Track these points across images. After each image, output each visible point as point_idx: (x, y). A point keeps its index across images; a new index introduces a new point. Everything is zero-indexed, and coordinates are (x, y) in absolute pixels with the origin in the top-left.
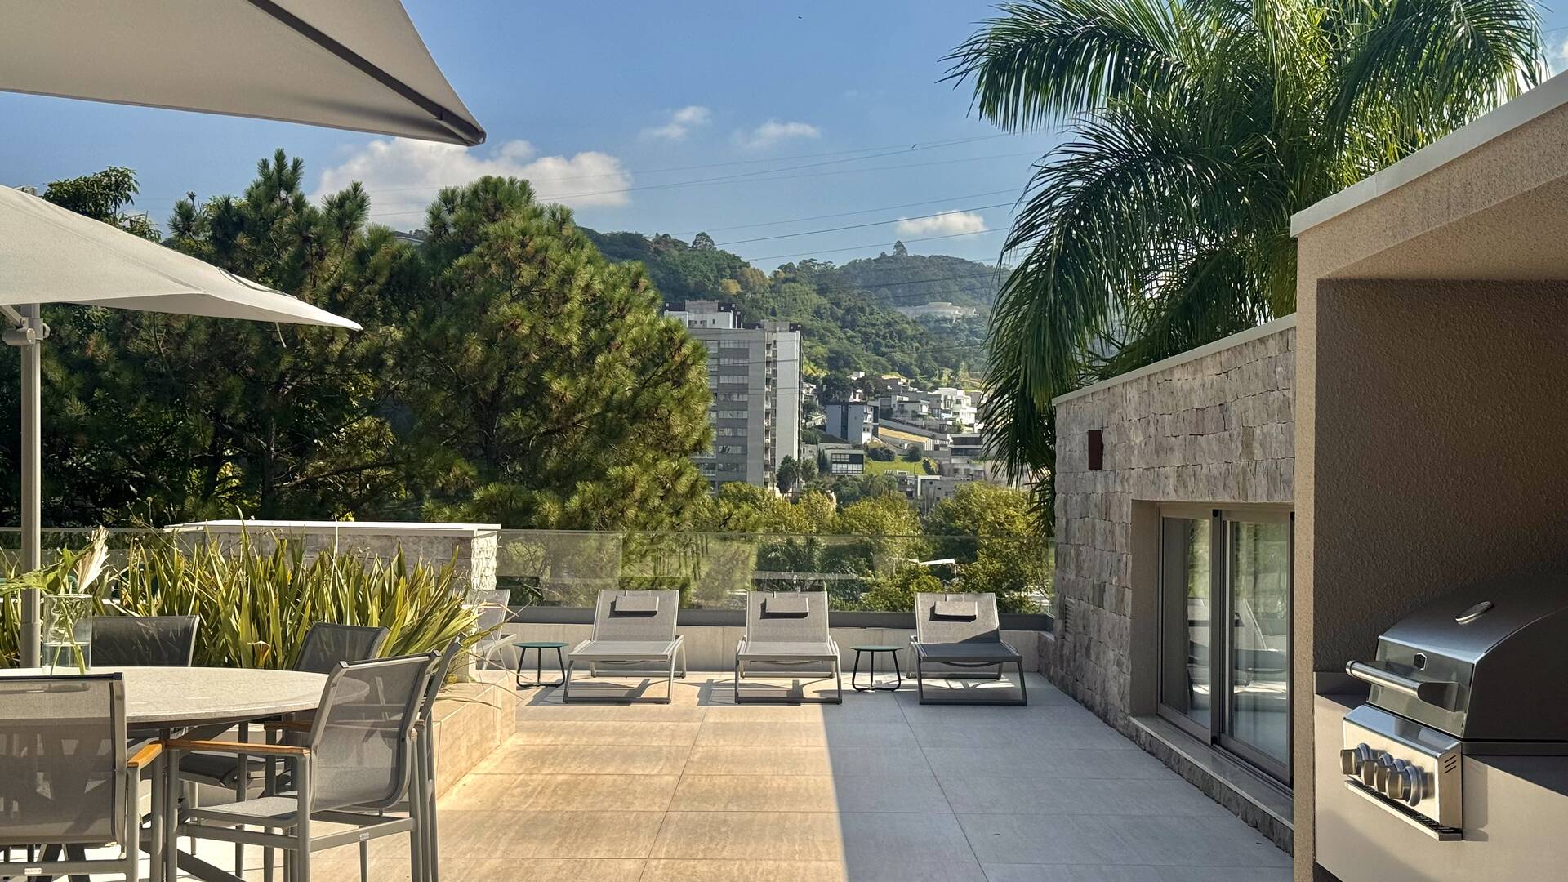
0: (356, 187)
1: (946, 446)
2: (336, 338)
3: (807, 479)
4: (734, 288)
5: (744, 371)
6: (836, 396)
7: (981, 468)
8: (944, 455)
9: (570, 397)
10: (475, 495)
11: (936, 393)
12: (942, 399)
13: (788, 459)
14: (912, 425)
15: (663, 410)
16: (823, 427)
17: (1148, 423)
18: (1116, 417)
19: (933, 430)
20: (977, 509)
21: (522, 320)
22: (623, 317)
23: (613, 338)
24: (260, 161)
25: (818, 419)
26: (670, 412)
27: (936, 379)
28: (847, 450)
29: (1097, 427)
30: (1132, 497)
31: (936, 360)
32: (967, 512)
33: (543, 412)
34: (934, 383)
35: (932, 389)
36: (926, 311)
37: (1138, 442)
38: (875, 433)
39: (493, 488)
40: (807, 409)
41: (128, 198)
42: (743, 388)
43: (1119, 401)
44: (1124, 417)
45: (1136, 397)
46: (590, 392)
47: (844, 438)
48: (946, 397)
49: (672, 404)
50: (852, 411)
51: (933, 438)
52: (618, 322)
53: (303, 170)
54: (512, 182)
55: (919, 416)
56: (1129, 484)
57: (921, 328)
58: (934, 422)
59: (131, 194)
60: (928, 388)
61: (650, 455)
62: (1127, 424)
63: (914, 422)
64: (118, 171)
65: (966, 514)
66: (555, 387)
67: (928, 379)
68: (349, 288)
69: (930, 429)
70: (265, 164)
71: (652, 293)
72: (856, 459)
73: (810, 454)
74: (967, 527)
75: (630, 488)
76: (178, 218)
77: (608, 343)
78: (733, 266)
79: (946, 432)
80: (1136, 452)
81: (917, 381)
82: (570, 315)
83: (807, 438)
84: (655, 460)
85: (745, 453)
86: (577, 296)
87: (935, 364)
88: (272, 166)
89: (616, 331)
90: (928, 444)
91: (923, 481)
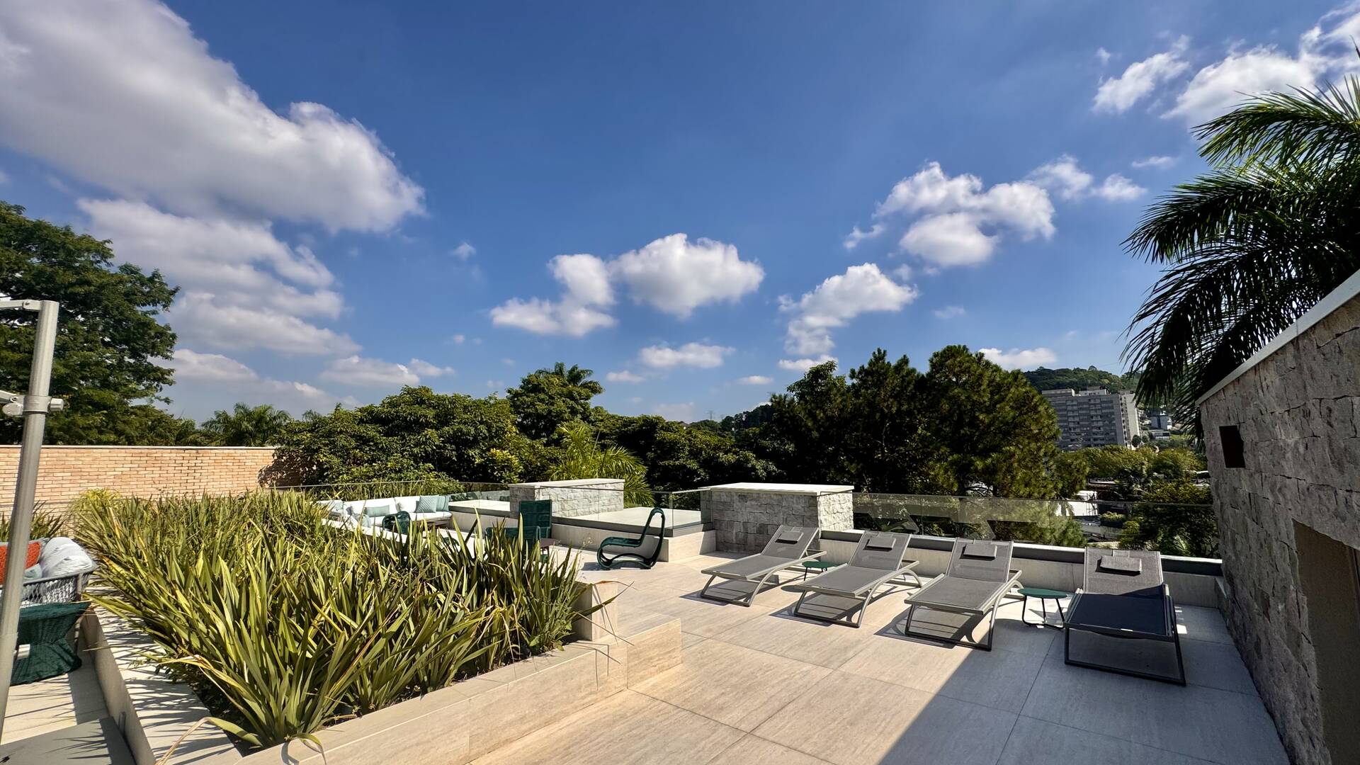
0: (905, 356)
3: (1144, 442)
4: (1107, 381)
5: (1112, 408)
6: (1155, 413)
9: (987, 421)
13: (1136, 436)
15: (1027, 423)
16: (1150, 424)
17: (1307, 414)
18: (1251, 411)
25: (1147, 422)
28: (1161, 432)
29: (1233, 423)
30: (1292, 514)
33: (977, 427)
37: (1291, 441)
38: (1173, 425)
39: (955, 456)
40: (1142, 419)
42: (1113, 413)
43: (1253, 391)
44: (1263, 408)
45: (1277, 381)
46: (995, 418)
47: (1160, 427)
50: (1161, 419)
54: (959, 346)
56: (1284, 496)
61: (1027, 441)
62: (1268, 419)
66: (981, 417)
68: (898, 389)
71: (1025, 380)
72: (1165, 435)
73: (1145, 434)
75: (1013, 455)
77: (1002, 399)
78: (1104, 375)
80: (1289, 455)
82: (984, 390)
83: (1143, 428)
84: (1029, 443)
85: (1116, 434)
86: (986, 382)
88: (876, 355)
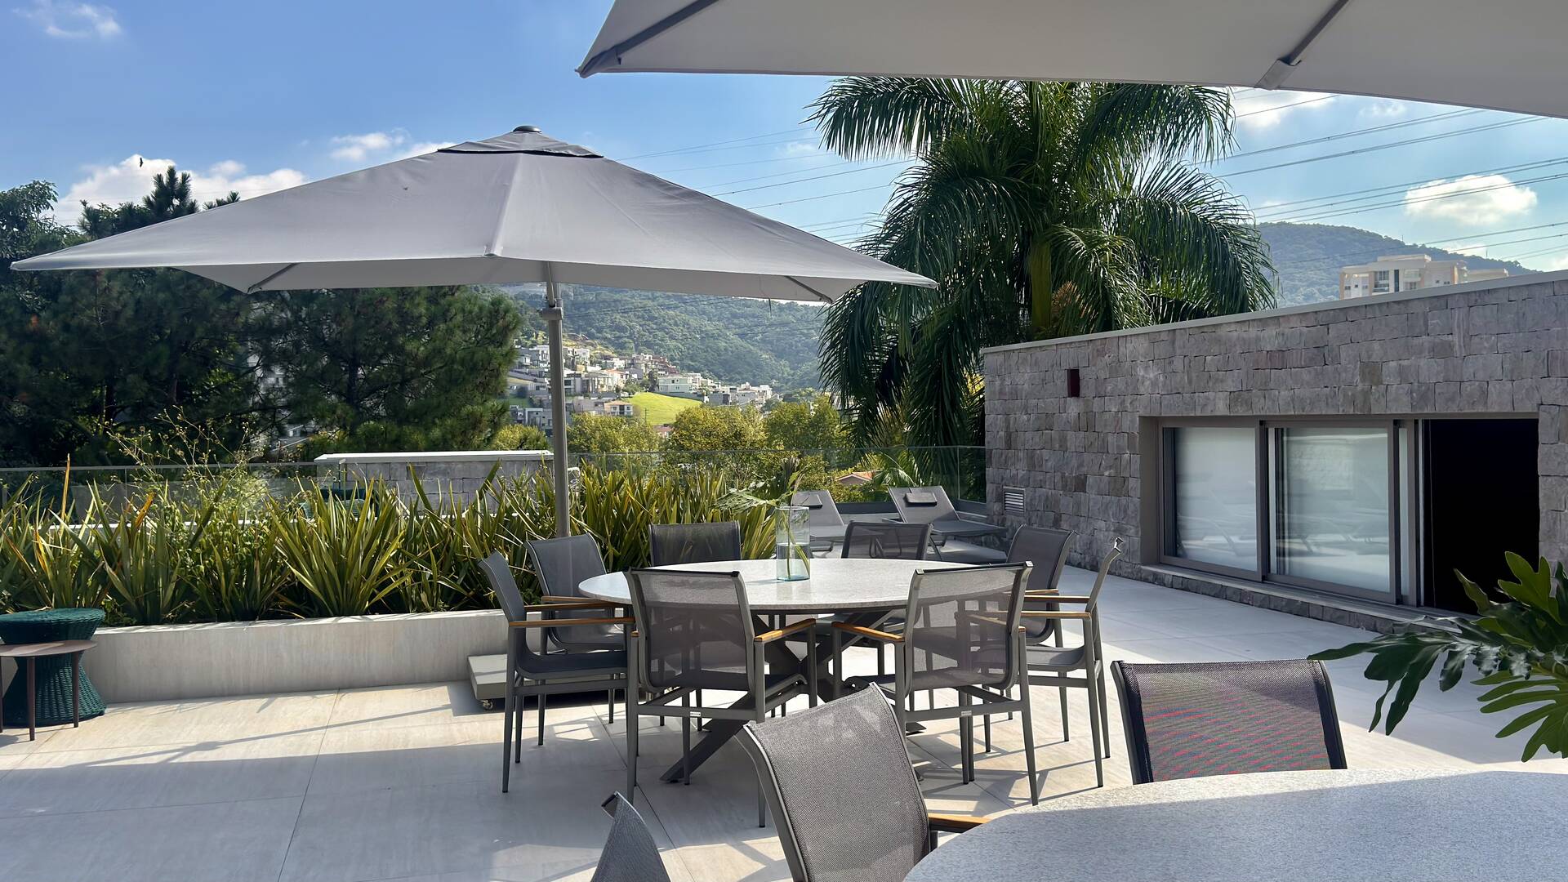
1: (544, 387)
2: (241, 313)
7: (570, 402)
8: (543, 393)
9: (421, 355)
10: (358, 430)
11: (535, 349)
12: (540, 353)
14: (519, 372)
15: (494, 363)
17: (1171, 362)
18: (1105, 360)
19: (534, 376)
20: (588, 431)
21: (388, 298)
22: (453, 294)
23: (448, 310)
24: (156, 176)
26: (500, 365)
27: (533, 339)
29: (1067, 367)
31: (532, 325)
32: (582, 433)
34: (532, 341)
35: (532, 346)
36: (523, 290)
41: (48, 205)
43: (1114, 348)
44: (1123, 359)
45: (1146, 345)
46: (436, 352)
48: (543, 352)
49: (501, 359)
51: (535, 381)
52: (449, 298)
53: (190, 183)
55: (523, 366)
57: (521, 302)
58: (535, 370)
59: (51, 202)
60: (528, 345)
62: (1128, 364)
63: (520, 370)
64: (40, 184)
65: (581, 435)
66: (408, 347)
67: (527, 339)
69: (532, 375)
70: (159, 178)
74: (582, 444)
75: (478, 422)
76: (86, 220)
79: (544, 377)
81: (519, 340)
84: (484, 401)
87: (532, 328)
88: (165, 180)
89: (450, 305)
90: (531, 385)
91: (529, 412)
